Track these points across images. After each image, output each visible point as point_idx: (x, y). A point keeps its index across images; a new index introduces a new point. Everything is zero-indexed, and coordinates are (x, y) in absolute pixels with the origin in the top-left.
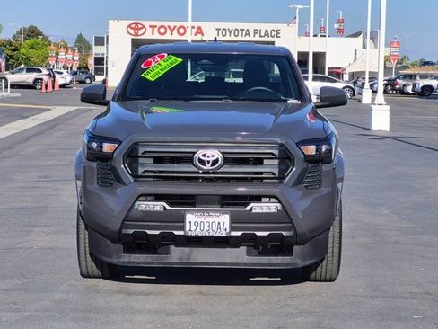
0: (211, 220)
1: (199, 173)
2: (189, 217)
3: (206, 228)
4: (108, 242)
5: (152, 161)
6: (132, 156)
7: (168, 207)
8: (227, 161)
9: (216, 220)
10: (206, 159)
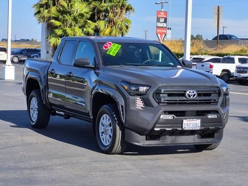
0: (193, 122)
1: (187, 100)
2: (185, 122)
3: (191, 126)
4: (139, 135)
5: (166, 95)
6: (157, 93)
7: (175, 117)
8: (199, 95)
9: (195, 122)
10: (191, 94)
